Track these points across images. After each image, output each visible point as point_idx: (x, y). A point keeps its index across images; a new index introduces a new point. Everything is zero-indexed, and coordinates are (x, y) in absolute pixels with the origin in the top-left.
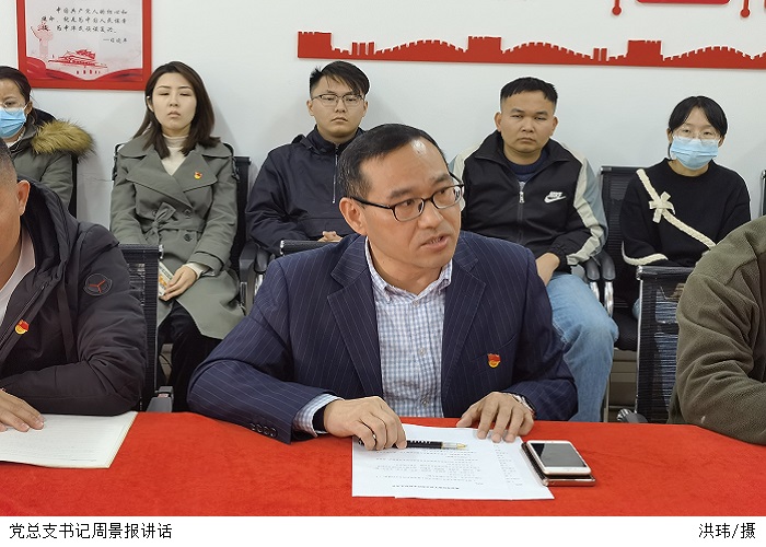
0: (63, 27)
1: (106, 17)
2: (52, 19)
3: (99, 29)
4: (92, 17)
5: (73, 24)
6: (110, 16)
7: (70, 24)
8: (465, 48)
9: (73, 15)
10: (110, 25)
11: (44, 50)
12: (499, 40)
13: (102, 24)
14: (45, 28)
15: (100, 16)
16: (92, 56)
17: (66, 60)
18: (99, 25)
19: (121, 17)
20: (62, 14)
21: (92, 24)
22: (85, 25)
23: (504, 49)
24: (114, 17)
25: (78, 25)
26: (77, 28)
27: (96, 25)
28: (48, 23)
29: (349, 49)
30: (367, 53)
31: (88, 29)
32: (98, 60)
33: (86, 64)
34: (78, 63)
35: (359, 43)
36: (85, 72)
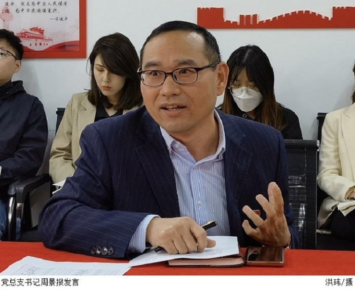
0: (20, 10)
2: (12, 4)
3: (47, 11)
4: (42, 1)
5: (28, 7)
7: (26, 7)
8: (330, 16)
10: (54, 7)
13: (49, 7)
14: (7, 11)
16: (42, 32)
17: (24, 36)
18: (47, 7)
21: (41, 7)
22: (37, 7)
25: (31, 8)
26: (31, 10)
27: (44, 7)
28: (10, 8)
29: (237, 20)
30: (251, 23)
31: (39, 11)
32: (46, 35)
33: (37, 38)
34: (31, 37)
35: (245, 14)
36: (36, 44)
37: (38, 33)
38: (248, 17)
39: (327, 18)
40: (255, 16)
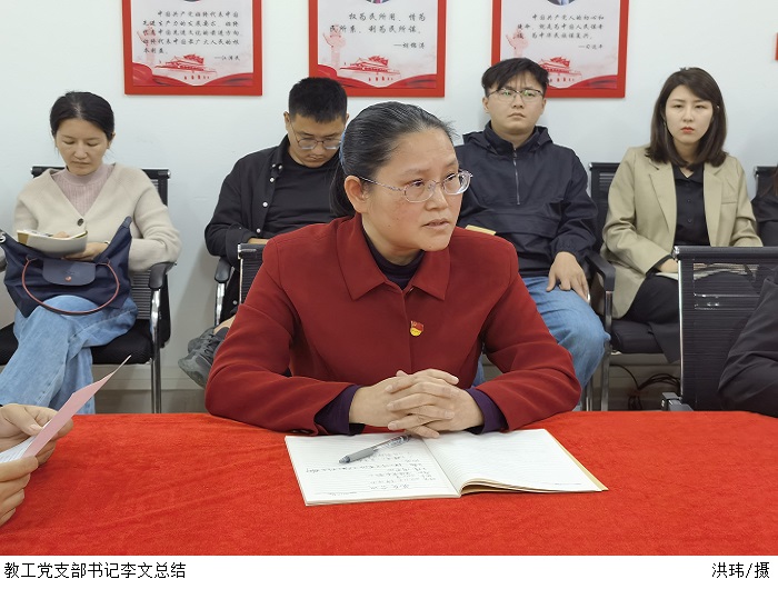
0: (538, 34)
1: (582, 23)
2: (527, 26)
3: (575, 35)
4: (568, 23)
5: (549, 31)
6: (586, 22)
7: (546, 31)
9: (549, 22)
10: (586, 31)
13: (578, 30)
14: (521, 36)
15: (576, 23)
16: (567, 63)
18: (575, 31)
19: (598, 22)
20: (539, 21)
21: (567, 31)
22: (561, 31)
24: (590, 22)
25: (553, 31)
26: (553, 35)
27: (571, 31)
28: (524, 31)
31: (564, 36)
32: (573, 67)
33: (560, 71)
36: (558, 80)
37: (562, 65)
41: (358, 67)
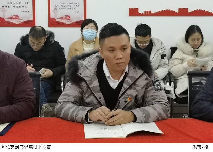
2: (58, 6)
4: (69, 5)
8: (177, 12)
9: (64, 4)
10: (74, 7)
11: (56, 15)
12: (187, 9)
14: (56, 9)
17: (62, 18)
18: (71, 7)
19: (77, 5)
20: (61, 4)
23: (189, 12)
26: (65, 8)
28: (57, 7)
29: (144, 13)
30: (149, 14)
31: (68, 9)
32: (71, 18)
33: (67, 19)
34: (65, 19)
35: (146, 11)
36: (67, 22)
37: (68, 17)
38: (148, 11)
39: (176, 12)
40: (150, 11)
41: (11, 18)
